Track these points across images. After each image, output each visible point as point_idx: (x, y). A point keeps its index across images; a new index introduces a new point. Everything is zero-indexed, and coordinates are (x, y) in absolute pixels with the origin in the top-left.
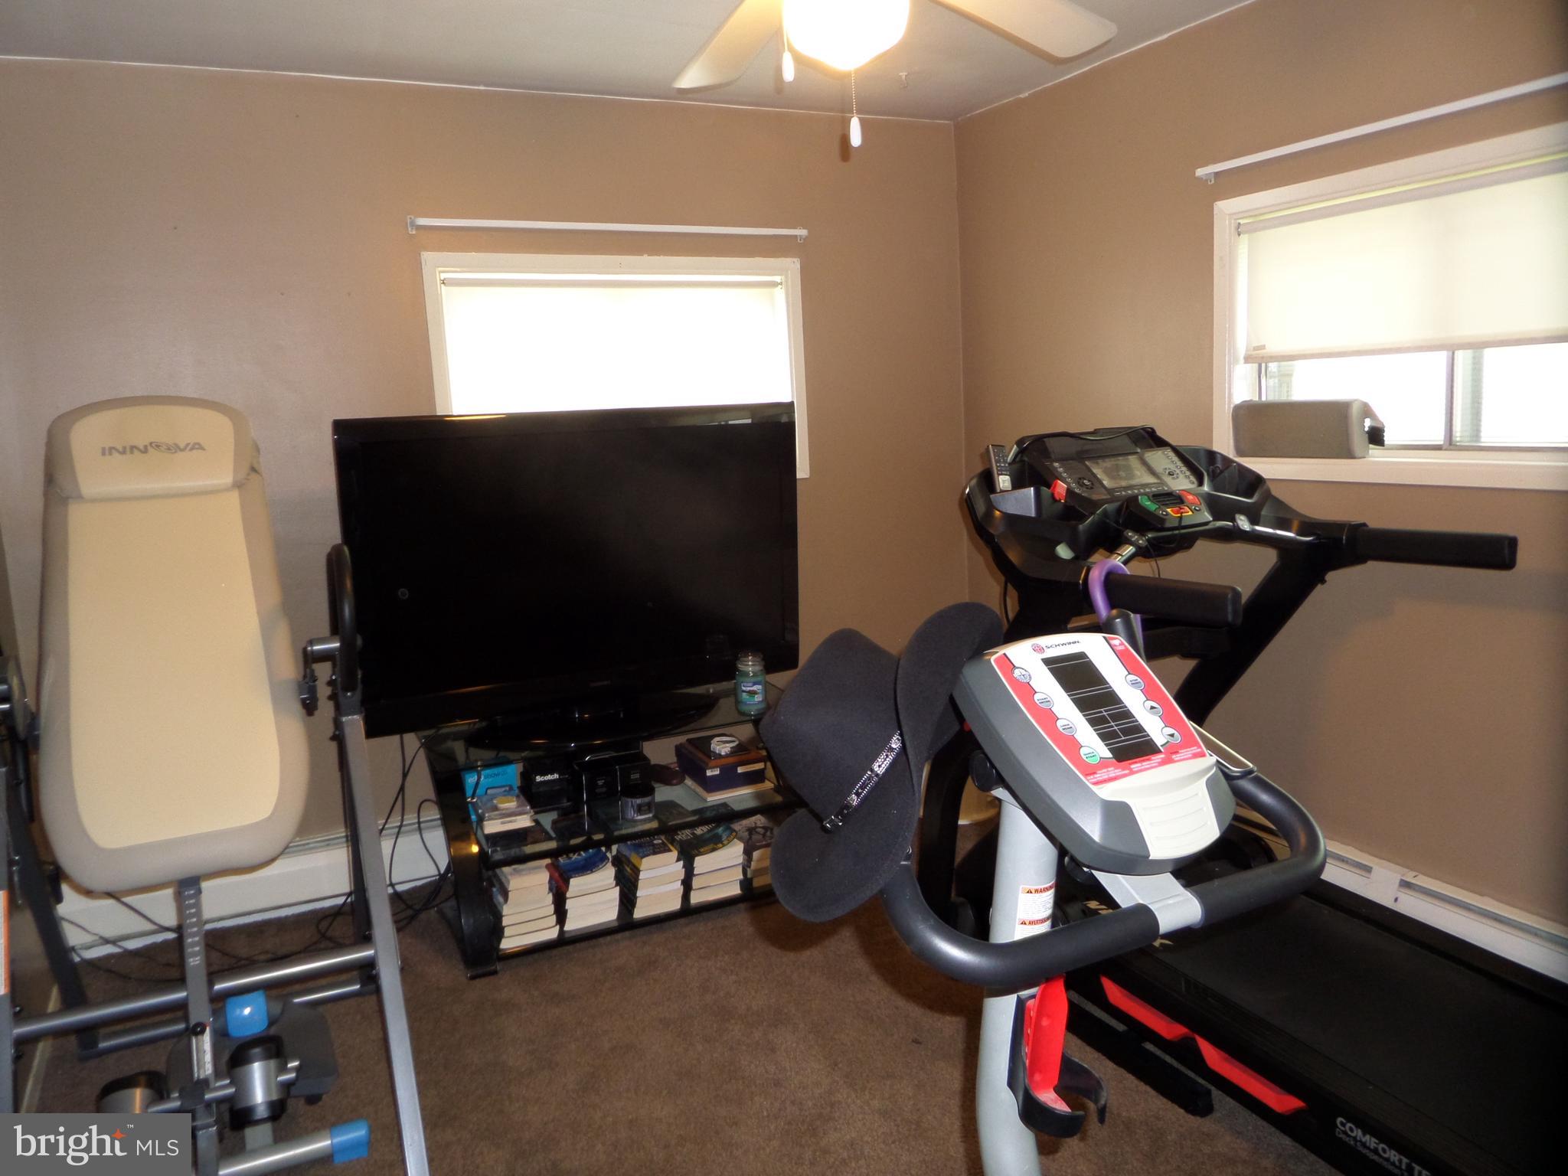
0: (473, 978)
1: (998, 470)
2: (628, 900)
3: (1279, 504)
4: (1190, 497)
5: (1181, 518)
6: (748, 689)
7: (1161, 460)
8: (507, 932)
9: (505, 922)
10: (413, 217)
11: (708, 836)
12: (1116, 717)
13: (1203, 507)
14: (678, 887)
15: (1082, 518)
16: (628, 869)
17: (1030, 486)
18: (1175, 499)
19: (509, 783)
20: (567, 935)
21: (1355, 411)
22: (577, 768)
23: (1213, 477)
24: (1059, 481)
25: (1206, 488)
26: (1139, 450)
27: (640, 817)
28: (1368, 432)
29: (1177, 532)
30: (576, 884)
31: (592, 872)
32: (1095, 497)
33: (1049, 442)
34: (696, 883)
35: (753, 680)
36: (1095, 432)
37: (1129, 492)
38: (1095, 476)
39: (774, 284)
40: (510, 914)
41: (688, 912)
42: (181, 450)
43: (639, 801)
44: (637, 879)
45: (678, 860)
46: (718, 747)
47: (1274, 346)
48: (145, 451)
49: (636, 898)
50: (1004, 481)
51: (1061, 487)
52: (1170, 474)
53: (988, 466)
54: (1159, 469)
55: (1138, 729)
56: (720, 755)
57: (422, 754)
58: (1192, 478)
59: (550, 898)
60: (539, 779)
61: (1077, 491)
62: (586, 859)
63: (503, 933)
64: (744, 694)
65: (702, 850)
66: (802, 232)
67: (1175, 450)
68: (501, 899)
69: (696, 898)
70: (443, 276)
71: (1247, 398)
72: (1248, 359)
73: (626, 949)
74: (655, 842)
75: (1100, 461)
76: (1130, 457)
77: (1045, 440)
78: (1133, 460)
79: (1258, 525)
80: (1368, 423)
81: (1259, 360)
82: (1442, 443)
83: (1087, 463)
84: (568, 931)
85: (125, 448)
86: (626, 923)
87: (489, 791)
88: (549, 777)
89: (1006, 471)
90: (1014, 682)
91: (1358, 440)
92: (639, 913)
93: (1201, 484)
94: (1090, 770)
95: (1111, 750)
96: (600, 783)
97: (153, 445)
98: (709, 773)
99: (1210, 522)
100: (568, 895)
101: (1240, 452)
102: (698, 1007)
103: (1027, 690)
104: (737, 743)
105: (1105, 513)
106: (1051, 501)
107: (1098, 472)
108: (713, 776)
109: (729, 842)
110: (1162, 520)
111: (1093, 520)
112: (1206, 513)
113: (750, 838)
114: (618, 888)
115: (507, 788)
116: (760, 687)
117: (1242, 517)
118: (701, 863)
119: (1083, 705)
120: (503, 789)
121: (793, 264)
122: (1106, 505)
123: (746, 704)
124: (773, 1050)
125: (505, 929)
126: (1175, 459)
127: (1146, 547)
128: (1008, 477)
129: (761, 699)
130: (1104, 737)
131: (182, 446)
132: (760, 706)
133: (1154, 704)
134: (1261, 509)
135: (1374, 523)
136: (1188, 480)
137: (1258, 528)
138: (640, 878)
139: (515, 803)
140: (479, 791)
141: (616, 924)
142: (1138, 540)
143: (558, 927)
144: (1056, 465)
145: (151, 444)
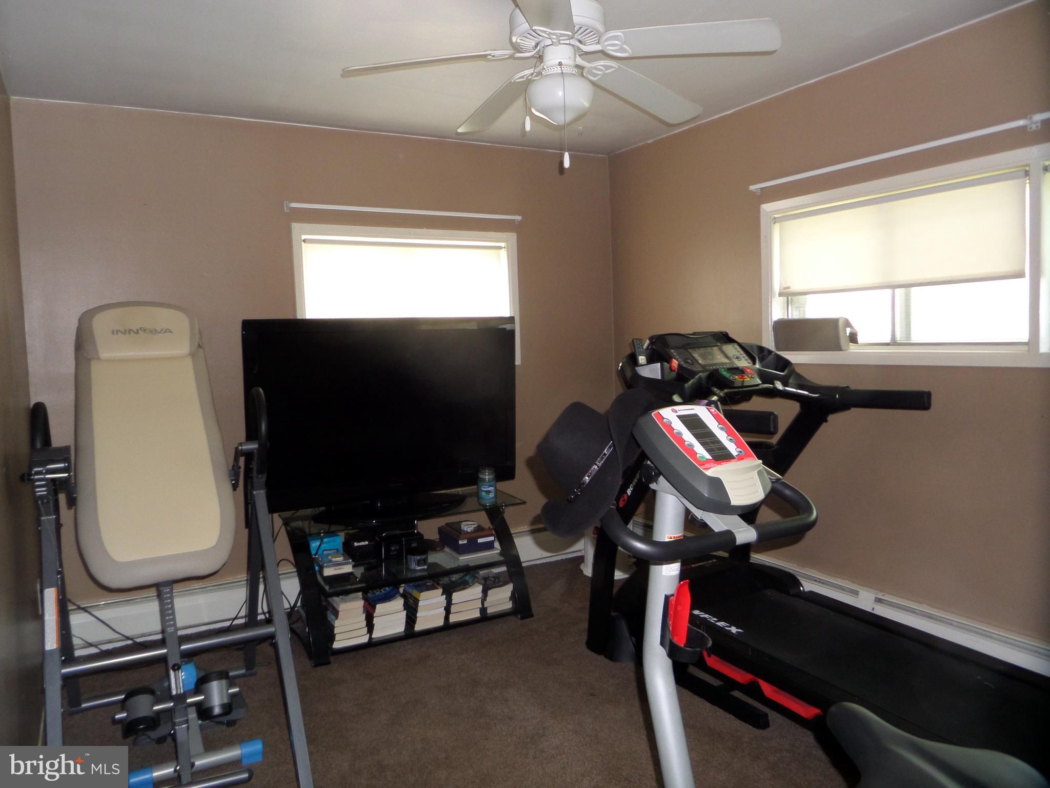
0: (316, 666)
1: (639, 353)
2: (411, 619)
3: (799, 376)
4: (748, 370)
5: (743, 381)
6: (486, 489)
7: (731, 350)
8: (337, 637)
9: (336, 631)
10: (287, 202)
11: (460, 581)
12: (713, 443)
13: (756, 376)
14: (442, 611)
15: (687, 380)
16: (411, 601)
17: (657, 362)
18: (740, 371)
19: (337, 547)
20: (373, 640)
21: (841, 323)
22: (378, 539)
23: (761, 360)
24: (674, 360)
25: (757, 366)
26: (719, 344)
27: (419, 568)
28: (849, 336)
29: (741, 389)
30: (380, 608)
31: (390, 601)
32: (694, 369)
33: (668, 338)
34: (453, 609)
35: (488, 484)
36: (694, 334)
37: (714, 367)
38: (694, 357)
39: (500, 248)
40: (339, 626)
41: (448, 627)
42: (158, 333)
43: (418, 558)
44: (417, 606)
45: (442, 595)
46: (466, 527)
47: (796, 287)
48: (137, 332)
49: (416, 617)
50: (642, 359)
51: (675, 363)
52: (737, 358)
53: (633, 351)
54: (730, 354)
55: (725, 448)
56: (467, 531)
57: (283, 528)
58: (749, 361)
59: (364, 616)
60: (356, 544)
61: (685, 366)
62: (385, 594)
63: (334, 638)
64: (483, 493)
65: (456, 589)
66: (518, 218)
67: (740, 345)
68: (333, 617)
69: (453, 619)
70: (304, 237)
71: (781, 317)
72: (781, 295)
73: (410, 650)
74: (428, 584)
75: (697, 349)
76: (714, 348)
77: (666, 337)
78: (715, 348)
79: (787, 387)
80: (848, 330)
81: (788, 295)
82: (889, 342)
83: (689, 350)
84: (374, 638)
85: (125, 330)
86: (410, 634)
87: (325, 552)
88: (362, 543)
89: (643, 353)
90: (664, 424)
91: (843, 341)
92: (419, 627)
93: (754, 363)
94: (702, 464)
95: (711, 456)
96: (393, 548)
97: (142, 329)
98: (461, 542)
99: (760, 384)
100: (375, 615)
101: (778, 349)
102: (458, 680)
103: (670, 428)
104: (477, 525)
105: (700, 378)
106: (669, 370)
107: (696, 355)
108: (462, 544)
109: (473, 584)
110: (732, 382)
111: (693, 383)
112: (758, 379)
113: (486, 583)
114: (405, 611)
115: (336, 551)
116: (493, 488)
117: (779, 382)
118: (457, 597)
119: (697, 436)
120: (333, 551)
121: (513, 237)
122: (700, 374)
123: (484, 498)
124: (506, 701)
125: (336, 635)
126: (739, 349)
127: (724, 397)
128: (644, 357)
129: (493, 496)
130: (708, 451)
131: (159, 330)
132: (493, 500)
133: (731, 438)
134: (789, 379)
135: (853, 387)
136: (746, 362)
137: (787, 389)
138: (419, 605)
139: (342, 558)
140: (320, 552)
141: (403, 634)
142: (719, 393)
143: (368, 635)
144: (672, 351)
145: (141, 329)
